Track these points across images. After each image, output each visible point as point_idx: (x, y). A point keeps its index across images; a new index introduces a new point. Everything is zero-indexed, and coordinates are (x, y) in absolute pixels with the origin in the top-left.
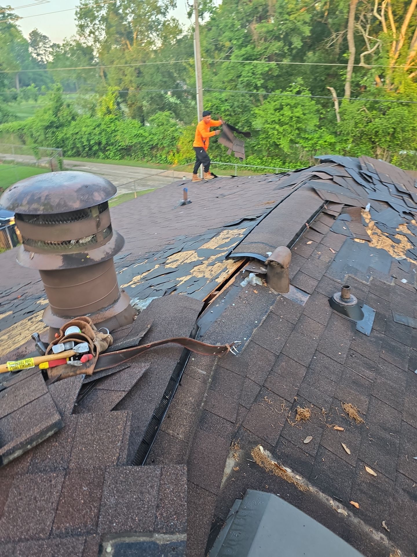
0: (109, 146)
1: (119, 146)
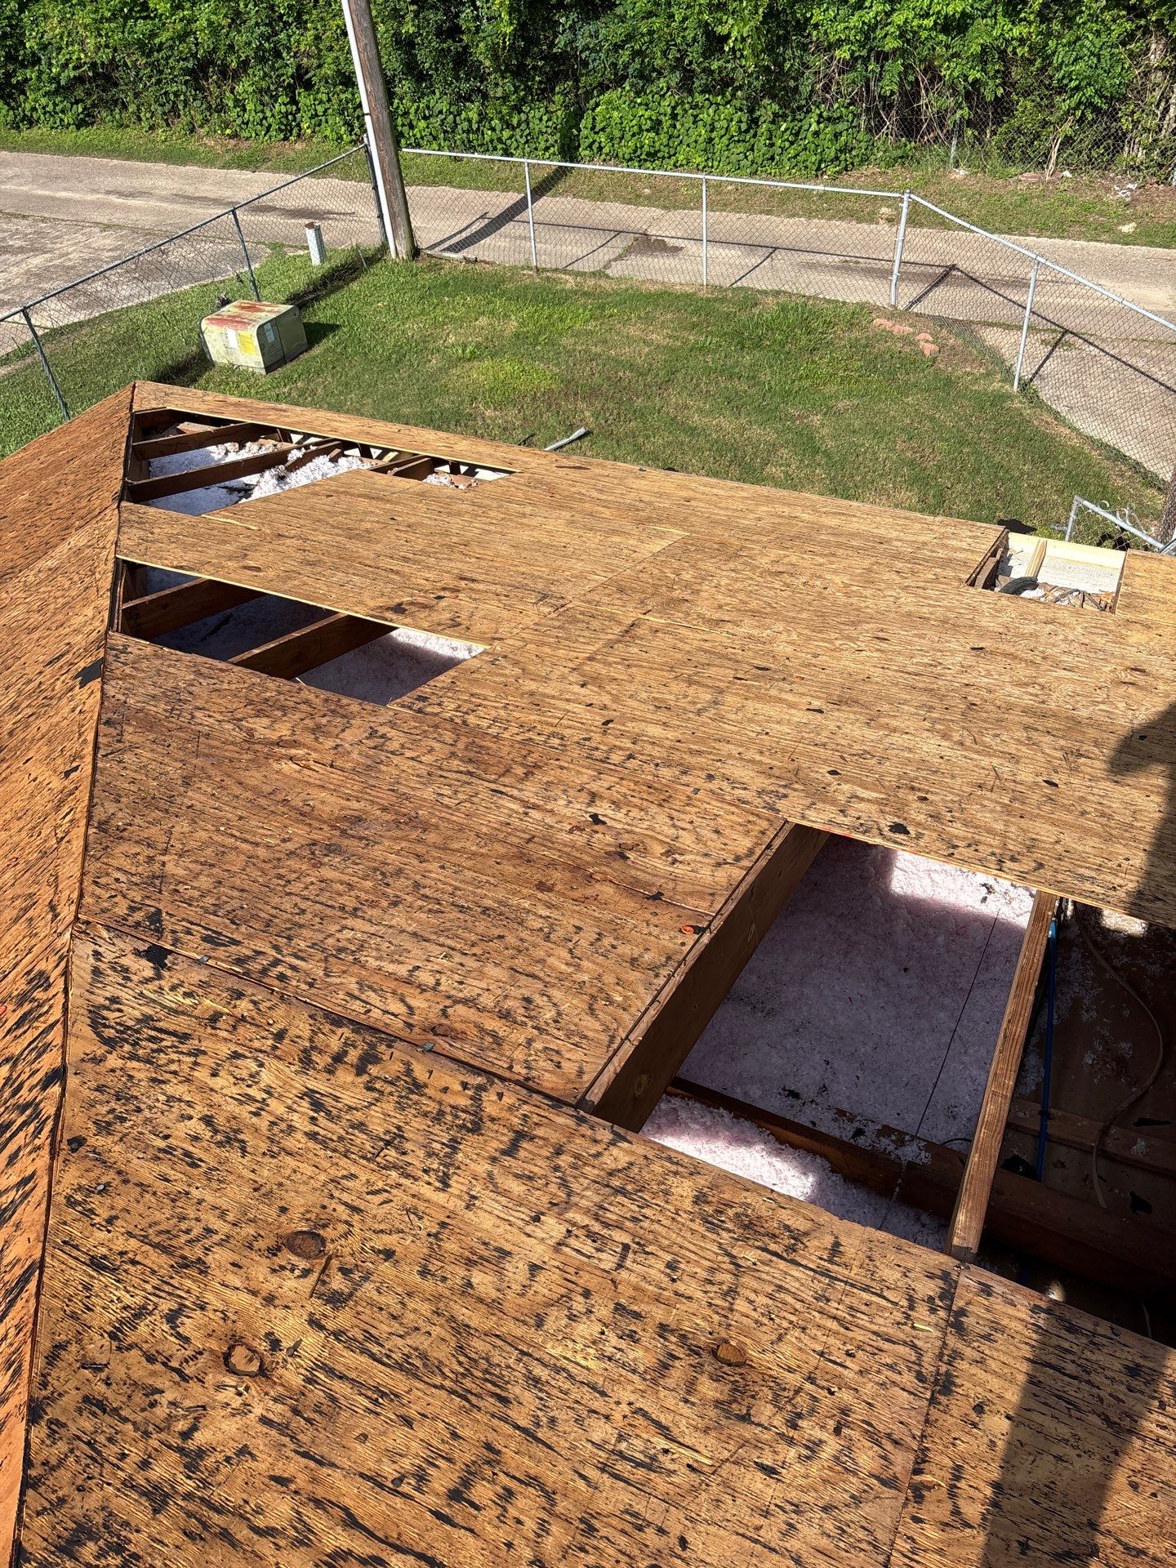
0: (23, 66)
1: (65, 66)
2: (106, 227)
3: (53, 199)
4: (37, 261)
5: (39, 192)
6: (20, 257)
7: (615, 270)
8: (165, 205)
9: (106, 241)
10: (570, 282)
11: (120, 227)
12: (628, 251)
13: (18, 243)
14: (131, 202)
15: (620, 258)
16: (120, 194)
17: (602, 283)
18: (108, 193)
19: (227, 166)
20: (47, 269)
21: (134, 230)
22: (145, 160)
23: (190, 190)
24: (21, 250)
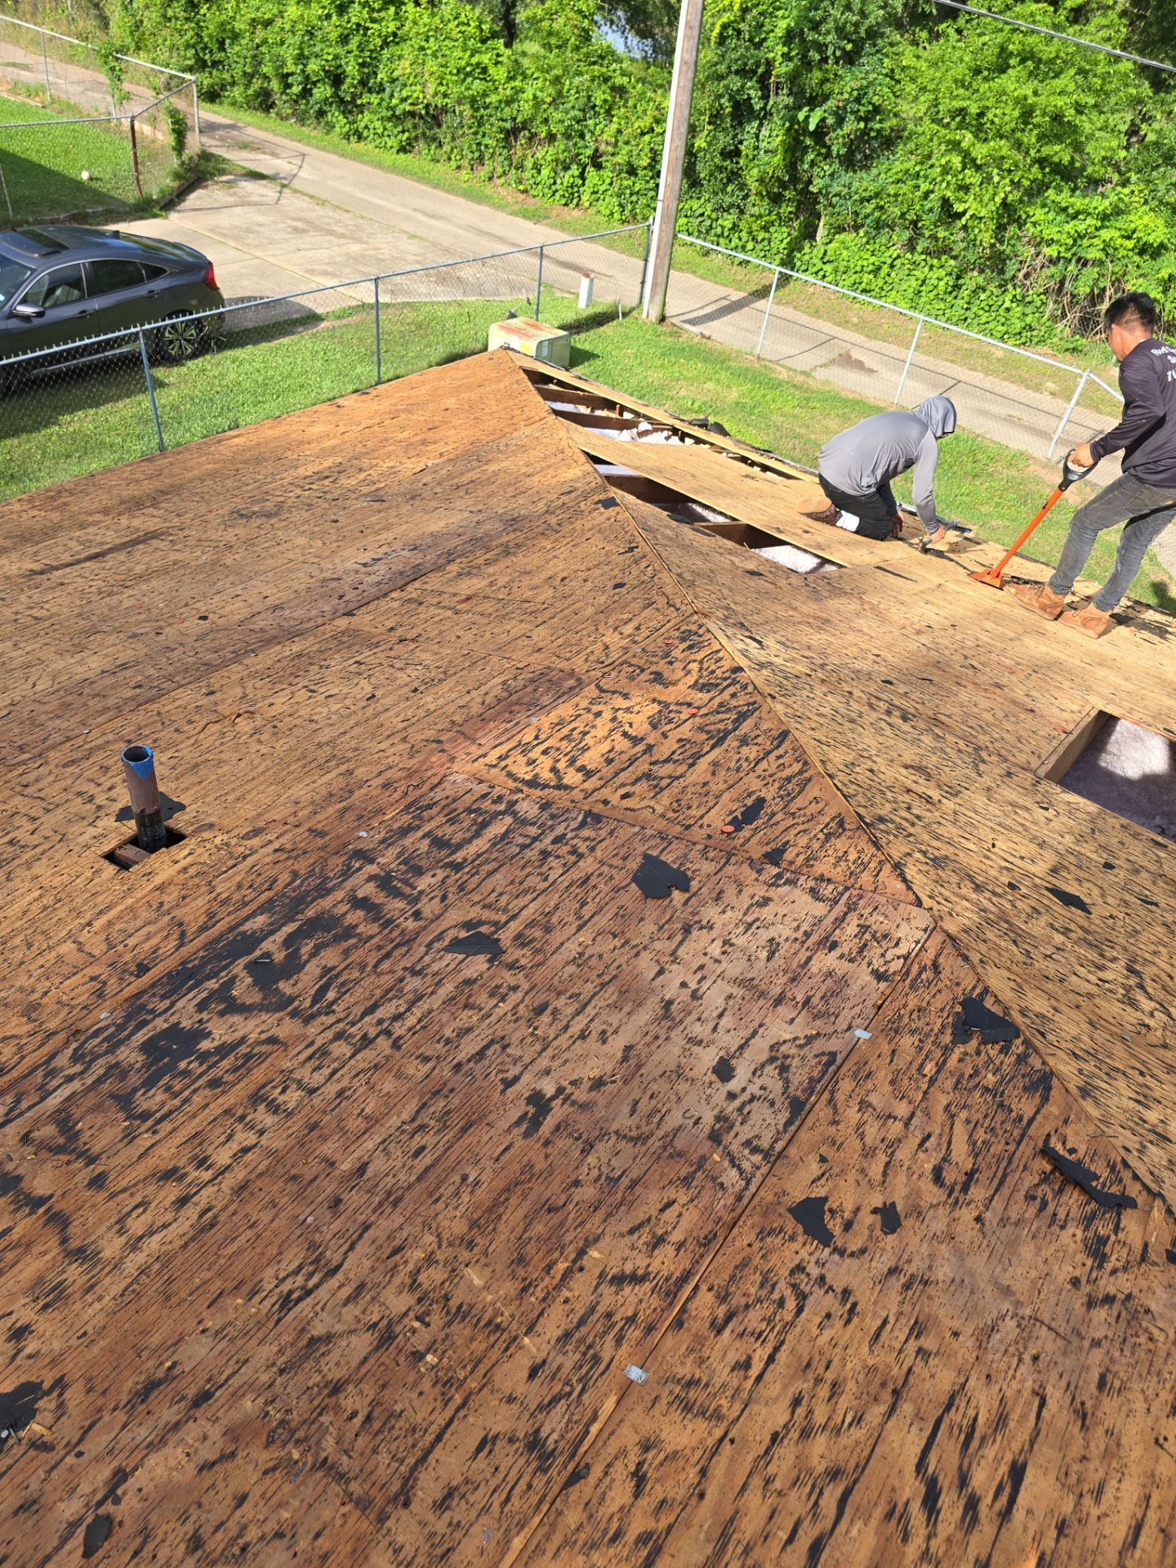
2: (412, 236)
3: (370, 203)
4: (355, 248)
5: (360, 195)
6: (342, 241)
7: (821, 374)
8: (460, 232)
9: (412, 247)
10: (784, 375)
11: (421, 238)
12: (833, 362)
13: (341, 230)
14: (433, 222)
15: (824, 366)
16: (425, 213)
17: (810, 381)
18: (415, 210)
19: (514, 214)
20: (363, 256)
21: (434, 244)
22: (448, 191)
23: (482, 225)
24: (343, 236)
